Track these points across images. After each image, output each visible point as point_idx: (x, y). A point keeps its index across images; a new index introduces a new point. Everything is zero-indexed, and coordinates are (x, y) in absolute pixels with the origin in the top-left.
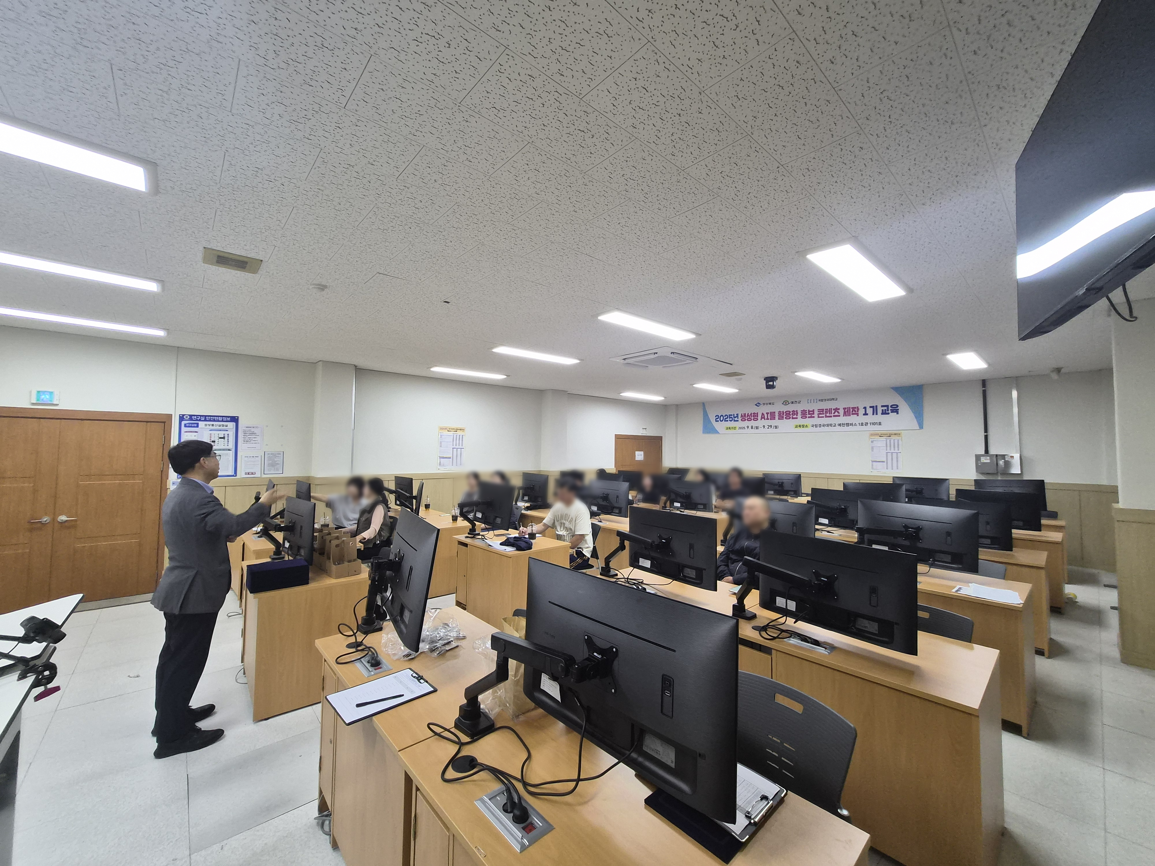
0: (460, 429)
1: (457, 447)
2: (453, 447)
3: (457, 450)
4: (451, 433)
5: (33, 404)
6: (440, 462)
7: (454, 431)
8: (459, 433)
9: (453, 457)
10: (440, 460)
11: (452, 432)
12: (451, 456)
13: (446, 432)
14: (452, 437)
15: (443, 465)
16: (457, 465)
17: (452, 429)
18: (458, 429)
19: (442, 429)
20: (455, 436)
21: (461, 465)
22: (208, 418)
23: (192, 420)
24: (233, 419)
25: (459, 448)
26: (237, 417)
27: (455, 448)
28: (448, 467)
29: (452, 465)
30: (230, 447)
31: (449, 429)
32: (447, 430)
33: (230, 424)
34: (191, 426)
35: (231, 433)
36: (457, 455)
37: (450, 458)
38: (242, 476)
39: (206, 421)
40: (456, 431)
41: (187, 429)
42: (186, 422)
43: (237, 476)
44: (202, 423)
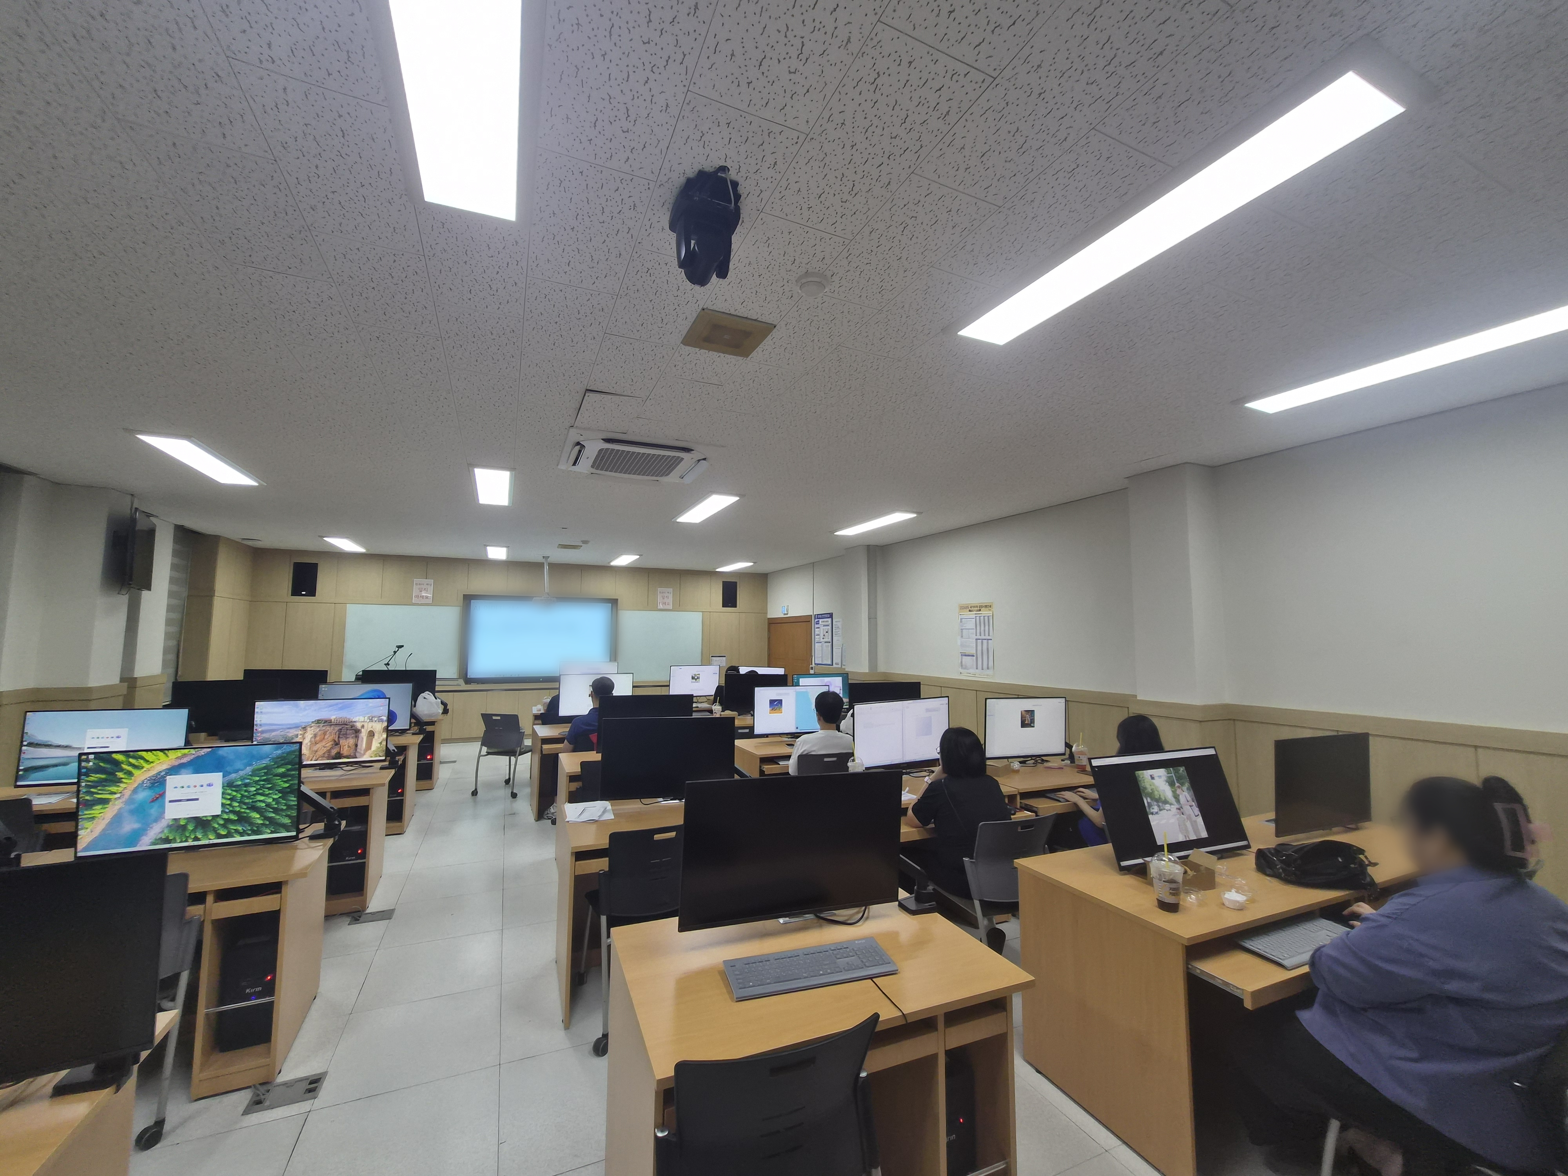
0: (986, 606)
1: (983, 637)
3: (982, 642)
4: (972, 615)
5: (785, 614)
6: (962, 662)
7: (977, 611)
8: (985, 612)
9: (977, 655)
10: (961, 659)
11: (975, 612)
12: (973, 652)
13: (967, 614)
14: (974, 620)
15: (966, 668)
16: (983, 669)
17: (974, 607)
18: (982, 607)
19: (963, 608)
20: (978, 618)
21: (988, 668)
22: (823, 615)
23: (818, 619)
24: (831, 616)
25: (985, 639)
26: (832, 613)
27: (980, 639)
28: (972, 671)
29: (977, 669)
30: (830, 640)
31: (971, 608)
32: (968, 610)
33: (830, 620)
34: (818, 623)
35: (830, 627)
36: (982, 650)
37: (973, 656)
38: (834, 666)
39: (822, 618)
40: (980, 610)
41: (817, 626)
42: (816, 620)
43: (832, 665)
44: (821, 620)
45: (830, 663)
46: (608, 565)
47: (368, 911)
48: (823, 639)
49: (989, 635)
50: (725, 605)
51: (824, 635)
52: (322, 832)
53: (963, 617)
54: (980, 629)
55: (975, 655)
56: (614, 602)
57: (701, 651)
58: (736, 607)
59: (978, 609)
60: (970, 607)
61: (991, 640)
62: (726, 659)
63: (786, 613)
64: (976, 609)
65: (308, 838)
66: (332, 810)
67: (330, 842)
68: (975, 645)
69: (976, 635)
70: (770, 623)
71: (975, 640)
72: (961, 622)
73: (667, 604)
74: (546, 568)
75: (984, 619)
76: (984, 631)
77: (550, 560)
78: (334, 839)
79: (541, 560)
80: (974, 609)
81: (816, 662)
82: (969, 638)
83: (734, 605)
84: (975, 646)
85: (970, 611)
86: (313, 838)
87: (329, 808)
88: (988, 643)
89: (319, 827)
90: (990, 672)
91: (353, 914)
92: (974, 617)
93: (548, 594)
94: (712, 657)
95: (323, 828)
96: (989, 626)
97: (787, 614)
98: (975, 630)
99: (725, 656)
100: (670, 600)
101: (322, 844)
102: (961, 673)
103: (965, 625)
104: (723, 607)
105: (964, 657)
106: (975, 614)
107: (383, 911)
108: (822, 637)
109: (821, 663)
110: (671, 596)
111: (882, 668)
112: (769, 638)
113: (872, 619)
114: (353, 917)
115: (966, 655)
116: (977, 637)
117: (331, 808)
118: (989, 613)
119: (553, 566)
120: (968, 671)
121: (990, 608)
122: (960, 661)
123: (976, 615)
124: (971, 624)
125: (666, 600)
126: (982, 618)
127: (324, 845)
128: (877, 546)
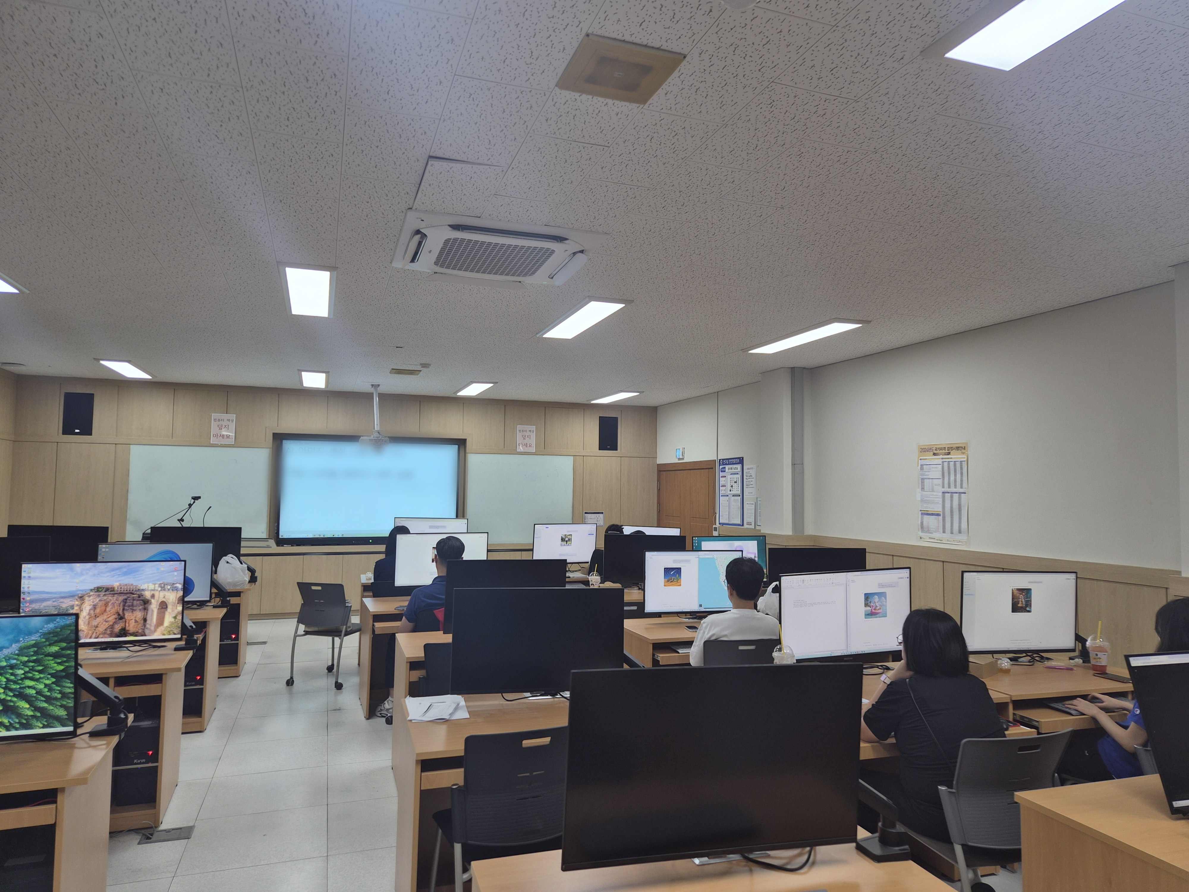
0: (958, 448)
1: (953, 489)
2: (944, 490)
3: (952, 497)
4: (938, 460)
5: (679, 459)
6: (922, 523)
7: (945, 454)
8: (956, 456)
9: (944, 513)
10: (922, 519)
11: (941, 456)
12: (938, 509)
13: (931, 458)
14: (940, 466)
15: (928, 531)
16: (952, 533)
17: (941, 449)
18: (952, 448)
19: (924, 450)
20: (946, 464)
21: (960, 532)
22: (730, 461)
23: (723, 465)
24: (741, 461)
25: (957, 493)
26: (743, 458)
27: (948, 493)
28: (938, 535)
29: (944, 532)
30: (739, 492)
31: (936, 450)
32: (932, 453)
33: (739, 466)
34: (723, 470)
35: (739, 476)
36: (952, 507)
37: (938, 515)
38: (746, 526)
39: (729, 464)
40: (949, 454)
41: (722, 474)
42: (721, 467)
43: (743, 525)
44: (727, 467)
45: (739, 522)
46: (454, 396)
47: (162, 827)
48: (730, 491)
49: (962, 487)
50: (603, 446)
51: (732, 486)
52: (105, 727)
53: (923, 462)
54: (949, 479)
55: (941, 513)
56: (461, 443)
57: (572, 506)
58: (617, 450)
59: (947, 451)
60: (934, 449)
61: (965, 493)
62: (604, 517)
63: (681, 457)
64: (944, 451)
65: (88, 735)
66: (117, 700)
67: (115, 740)
68: (941, 500)
69: (943, 487)
70: (660, 471)
71: (941, 494)
72: (922, 469)
73: (528, 446)
74: (376, 400)
75: (955, 465)
76: (955, 481)
77: (381, 390)
78: (120, 737)
79: (371, 390)
80: (941, 451)
81: (721, 522)
82: (933, 491)
83: (614, 447)
84: (941, 502)
85: (934, 454)
86: (94, 734)
87: (113, 698)
88: (960, 498)
89: (101, 721)
90: (963, 537)
91: (143, 831)
92: (941, 463)
93: (378, 432)
94: (586, 513)
95: (106, 722)
96: (962, 474)
97: (683, 459)
98: (941, 480)
99: (602, 513)
100: (533, 441)
101: (105, 742)
102: (921, 538)
103: (927, 473)
104: (601, 448)
105: (925, 516)
106: (942, 459)
107: (181, 829)
108: (729, 488)
109: (727, 522)
110: (533, 436)
111: (810, 530)
112: (659, 490)
113: (797, 465)
114: (144, 835)
115: (928, 514)
116: (946, 489)
117: (116, 697)
118: (963, 457)
119: (385, 398)
120: (932, 536)
121: (963, 451)
122: (920, 522)
123: (944, 460)
124: (936, 473)
125: (527, 441)
126: (952, 464)
127: (108, 744)
128: (804, 368)
